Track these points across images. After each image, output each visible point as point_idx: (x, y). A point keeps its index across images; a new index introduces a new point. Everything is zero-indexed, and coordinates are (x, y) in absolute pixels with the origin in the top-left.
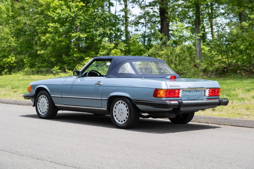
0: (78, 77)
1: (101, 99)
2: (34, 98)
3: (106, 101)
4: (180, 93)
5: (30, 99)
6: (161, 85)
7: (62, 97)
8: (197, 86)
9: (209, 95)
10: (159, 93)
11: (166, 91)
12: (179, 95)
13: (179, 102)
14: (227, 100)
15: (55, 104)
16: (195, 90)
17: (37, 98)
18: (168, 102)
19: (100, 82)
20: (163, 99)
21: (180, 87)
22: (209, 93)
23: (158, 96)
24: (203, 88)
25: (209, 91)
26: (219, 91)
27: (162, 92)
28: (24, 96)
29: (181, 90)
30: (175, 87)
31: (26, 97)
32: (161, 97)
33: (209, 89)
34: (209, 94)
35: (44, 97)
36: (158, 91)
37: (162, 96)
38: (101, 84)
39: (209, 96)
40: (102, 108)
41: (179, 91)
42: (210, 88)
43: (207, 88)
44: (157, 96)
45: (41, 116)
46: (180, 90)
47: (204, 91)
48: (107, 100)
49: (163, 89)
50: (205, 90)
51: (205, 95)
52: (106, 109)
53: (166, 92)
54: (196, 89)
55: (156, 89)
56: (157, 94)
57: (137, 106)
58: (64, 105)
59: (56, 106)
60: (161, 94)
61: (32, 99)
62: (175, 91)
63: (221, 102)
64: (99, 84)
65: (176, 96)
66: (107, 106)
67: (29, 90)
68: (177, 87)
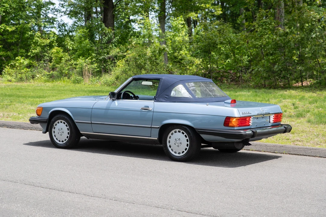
0: (113, 100)
1: (151, 127)
2: (47, 124)
4: (250, 121)
5: (38, 124)
6: (233, 112)
7: (91, 123)
8: (264, 112)
9: (273, 122)
10: (231, 122)
11: (239, 120)
12: (250, 123)
13: (252, 131)
14: (290, 126)
15: (79, 131)
17: (51, 123)
18: (242, 132)
19: (148, 107)
20: (236, 128)
21: (251, 114)
22: (274, 120)
23: (230, 125)
24: (269, 114)
25: (274, 117)
26: (282, 116)
27: (234, 120)
28: (30, 120)
29: (252, 117)
30: (246, 114)
31: (33, 121)
32: (233, 127)
33: (274, 115)
34: (273, 121)
35: (63, 122)
36: (230, 119)
38: (150, 109)
39: (273, 123)
40: (151, 137)
41: (249, 119)
42: (275, 114)
44: (228, 125)
45: (58, 145)
47: (269, 118)
48: (158, 128)
49: (235, 117)
50: (269, 116)
51: (270, 121)
52: (156, 139)
54: (264, 116)
55: (227, 117)
56: (229, 123)
57: (202, 136)
58: (94, 132)
59: (81, 134)
60: (233, 123)
61: (42, 124)
62: (245, 119)
63: (287, 129)
64: (147, 110)
65: (247, 124)
66: (158, 136)
67: (38, 113)
68: (248, 114)
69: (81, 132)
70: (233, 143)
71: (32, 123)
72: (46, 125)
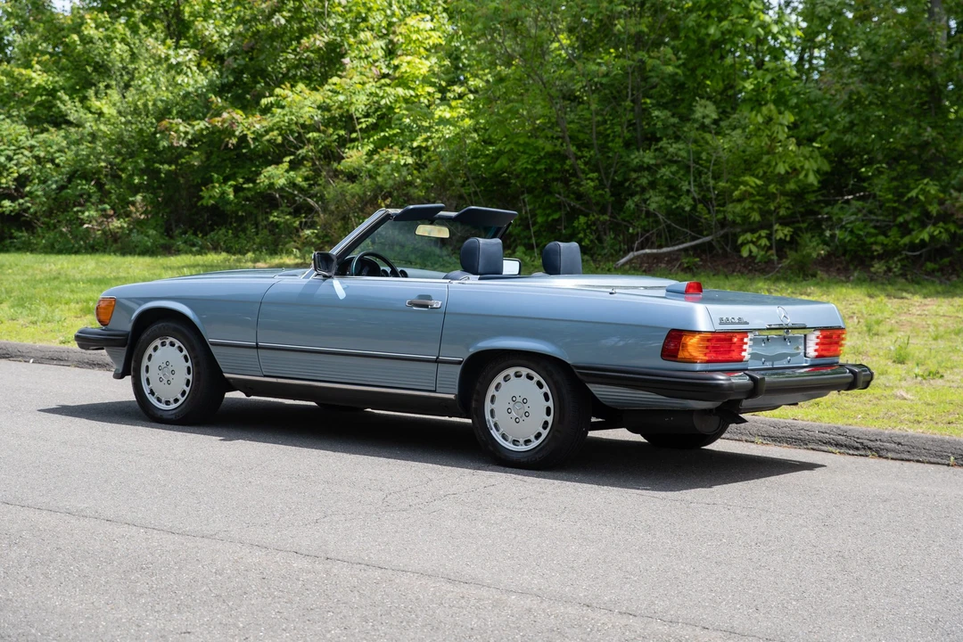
0: (325, 276)
1: (437, 361)
2: (126, 348)
3: (458, 369)
4: (745, 347)
5: (103, 349)
6: (689, 315)
7: (257, 347)
8: (789, 321)
9: (816, 354)
10: (685, 346)
11: (708, 340)
12: (743, 354)
13: (752, 378)
14: (869, 370)
15: (222, 372)
16: (785, 332)
17: (141, 343)
18: (721, 378)
19: (429, 297)
20: (698, 367)
21: (747, 323)
22: (817, 347)
23: (681, 355)
24: (805, 328)
25: (818, 337)
26: (843, 339)
27: (693, 341)
28: (77, 338)
29: (750, 336)
30: (733, 323)
31: (85, 340)
32: (693, 361)
33: (818, 333)
34: (816, 350)
35: (177, 345)
36: (681, 337)
37: (694, 358)
38: (435, 306)
39: (817, 357)
40: (435, 391)
41: (742, 340)
42: (822, 329)
43: (816, 329)
44: (676, 357)
45: (160, 413)
46: (747, 337)
47: (803, 340)
48: (460, 363)
49: (700, 332)
50: (805, 336)
51: (805, 353)
52: (452, 396)
53: (708, 344)
54: (788, 332)
55: (673, 330)
56: (679, 349)
57: (592, 389)
58: (265, 376)
59: (227, 380)
60: (690, 349)
61: (111, 349)
62: (731, 340)
63: (858, 379)
64: (426, 306)
65: (734, 355)
66: (457, 387)
67: (102, 318)
68: (739, 323)
69: (226, 375)
70: (691, 412)
71: (81, 346)
72: (123, 352)
